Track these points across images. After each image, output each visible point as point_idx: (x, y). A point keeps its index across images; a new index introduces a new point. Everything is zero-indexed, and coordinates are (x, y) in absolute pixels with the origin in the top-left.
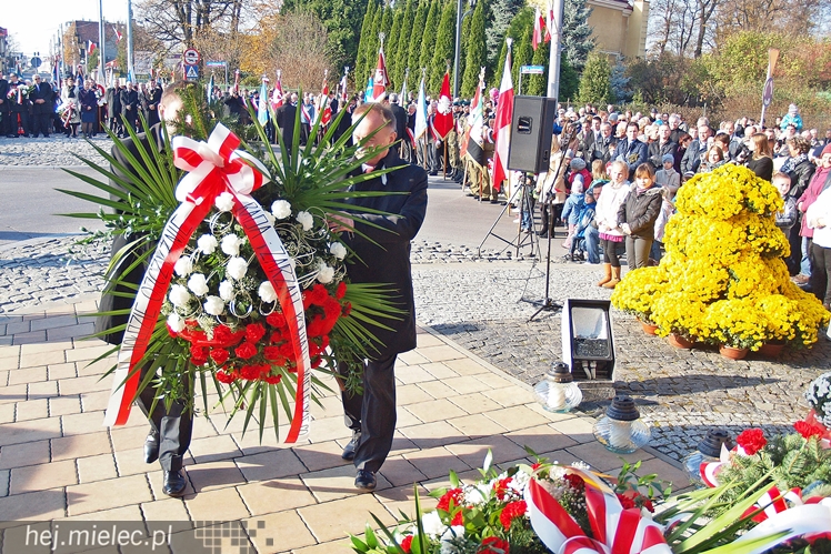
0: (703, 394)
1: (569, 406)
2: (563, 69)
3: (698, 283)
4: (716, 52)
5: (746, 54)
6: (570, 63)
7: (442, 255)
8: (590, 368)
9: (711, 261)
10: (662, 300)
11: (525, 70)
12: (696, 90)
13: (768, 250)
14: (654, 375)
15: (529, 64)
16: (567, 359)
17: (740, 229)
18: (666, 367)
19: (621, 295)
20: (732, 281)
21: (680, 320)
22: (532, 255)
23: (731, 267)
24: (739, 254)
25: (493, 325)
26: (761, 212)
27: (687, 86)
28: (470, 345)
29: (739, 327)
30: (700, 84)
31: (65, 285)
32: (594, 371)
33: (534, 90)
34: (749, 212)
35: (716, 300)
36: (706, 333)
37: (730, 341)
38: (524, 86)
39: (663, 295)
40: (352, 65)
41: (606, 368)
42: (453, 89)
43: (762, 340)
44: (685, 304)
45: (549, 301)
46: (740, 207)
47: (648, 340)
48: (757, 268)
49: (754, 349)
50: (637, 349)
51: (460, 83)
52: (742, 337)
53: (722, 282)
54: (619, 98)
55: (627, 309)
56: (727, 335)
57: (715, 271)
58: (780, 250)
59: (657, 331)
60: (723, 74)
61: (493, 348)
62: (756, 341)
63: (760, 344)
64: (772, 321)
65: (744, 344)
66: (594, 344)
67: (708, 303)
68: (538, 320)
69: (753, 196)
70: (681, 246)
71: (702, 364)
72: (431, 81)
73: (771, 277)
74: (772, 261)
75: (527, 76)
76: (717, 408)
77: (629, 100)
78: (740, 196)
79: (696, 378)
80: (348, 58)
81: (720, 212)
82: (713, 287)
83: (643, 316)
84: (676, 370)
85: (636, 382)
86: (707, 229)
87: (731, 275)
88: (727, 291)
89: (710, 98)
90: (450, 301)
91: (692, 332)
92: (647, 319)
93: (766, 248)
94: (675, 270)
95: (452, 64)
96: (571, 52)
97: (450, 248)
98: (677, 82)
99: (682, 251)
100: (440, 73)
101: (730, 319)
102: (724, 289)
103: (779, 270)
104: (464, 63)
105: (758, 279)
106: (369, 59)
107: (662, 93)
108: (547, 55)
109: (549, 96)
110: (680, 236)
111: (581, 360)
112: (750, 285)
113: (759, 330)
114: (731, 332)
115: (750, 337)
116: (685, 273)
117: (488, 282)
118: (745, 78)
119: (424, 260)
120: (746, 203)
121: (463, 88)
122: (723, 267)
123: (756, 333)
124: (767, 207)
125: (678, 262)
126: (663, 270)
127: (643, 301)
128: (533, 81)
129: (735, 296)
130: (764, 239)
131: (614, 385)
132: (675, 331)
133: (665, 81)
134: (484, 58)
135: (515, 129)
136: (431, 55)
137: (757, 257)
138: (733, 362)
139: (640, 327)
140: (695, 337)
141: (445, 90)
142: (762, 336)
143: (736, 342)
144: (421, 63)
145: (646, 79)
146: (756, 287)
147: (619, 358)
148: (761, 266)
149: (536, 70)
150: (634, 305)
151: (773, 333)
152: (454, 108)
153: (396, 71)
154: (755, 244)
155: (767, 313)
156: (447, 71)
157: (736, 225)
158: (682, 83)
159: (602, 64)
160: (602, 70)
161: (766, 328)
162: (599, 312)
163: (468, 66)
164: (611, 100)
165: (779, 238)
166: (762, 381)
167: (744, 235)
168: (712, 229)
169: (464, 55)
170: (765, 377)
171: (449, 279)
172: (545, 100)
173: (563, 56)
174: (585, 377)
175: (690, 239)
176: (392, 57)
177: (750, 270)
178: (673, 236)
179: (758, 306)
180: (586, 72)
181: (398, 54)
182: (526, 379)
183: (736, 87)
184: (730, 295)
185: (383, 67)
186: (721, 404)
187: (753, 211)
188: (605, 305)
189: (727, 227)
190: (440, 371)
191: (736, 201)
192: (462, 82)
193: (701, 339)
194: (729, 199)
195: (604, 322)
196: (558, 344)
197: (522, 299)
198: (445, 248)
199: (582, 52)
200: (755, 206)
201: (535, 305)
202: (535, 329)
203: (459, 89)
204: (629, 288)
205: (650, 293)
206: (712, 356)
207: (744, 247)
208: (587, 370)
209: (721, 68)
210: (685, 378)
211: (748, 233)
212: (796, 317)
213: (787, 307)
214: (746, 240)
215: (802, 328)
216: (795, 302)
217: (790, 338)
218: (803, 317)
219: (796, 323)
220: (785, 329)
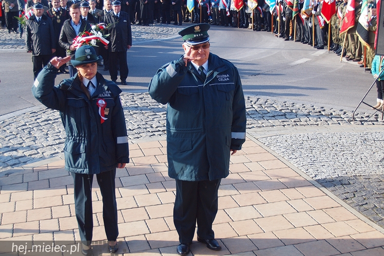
7: (326, 119)
25: (361, 179)
28: (344, 196)
31: (59, 143)
61: (361, 199)
90: (330, 159)
97: (331, 111)
117: (359, 143)
119: (312, 122)
171: (330, 141)
190: (320, 217)
198: (328, 112)
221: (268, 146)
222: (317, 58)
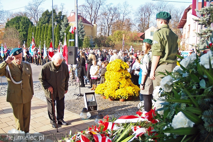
1: (88, 118)
2: (79, 40)
3: (113, 86)
4: (112, 35)
5: (118, 35)
6: (80, 39)
8: (92, 108)
9: (115, 81)
10: (106, 91)
11: (70, 40)
12: (109, 43)
13: (127, 77)
14: (106, 108)
15: (71, 39)
16: (86, 107)
18: (109, 106)
19: (97, 91)
20: (120, 85)
21: (110, 95)
22: (76, 84)
23: (120, 82)
25: (68, 101)
26: (124, 69)
27: (107, 42)
29: (123, 94)
30: (110, 42)
32: (93, 109)
33: (72, 45)
35: (117, 89)
36: (116, 97)
37: (121, 98)
38: (70, 44)
39: (106, 89)
40: (26, 41)
41: (95, 108)
42: (53, 46)
44: (111, 91)
45: (81, 94)
46: (120, 68)
47: (104, 100)
49: (126, 99)
50: (102, 102)
51: (54, 44)
52: (124, 96)
53: (118, 85)
54: (92, 46)
55: (99, 94)
56: (121, 97)
57: (116, 83)
58: (129, 77)
59: (106, 98)
60: (114, 40)
61: (69, 107)
63: (127, 97)
64: (129, 92)
65: (124, 98)
66: (92, 102)
67: (116, 90)
68: (79, 99)
69: (122, 66)
70: (109, 78)
71: (116, 104)
72: (47, 44)
73: (128, 83)
74: (128, 79)
75: (71, 42)
76: (121, 113)
77: (94, 46)
78: (120, 66)
79: (115, 107)
80: (25, 39)
81: (116, 70)
82: (117, 86)
83: (102, 95)
84: (111, 106)
85: (103, 110)
86: (114, 74)
88: (119, 87)
89: (112, 45)
91: (113, 97)
92: (103, 95)
94: (108, 84)
95: (52, 40)
96: (80, 36)
98: (105, 42)
100: (49, 42)
101: (121, 93)
103: (129, 81)
104: (55, 39)
105: (125, 84)
106: (31, 39)
107: (102, 44)
108: (75, 37)
109: (76, 46)
110: (108, 76)
111: (89, 107)
112: (124, 85)
113: (127, 94)
114: (121, 96)
115: (125, 96)
116: (110, 84)
118: (119, 40)
120: (121, 67)
121: (55, 45)
122: (118, 82)
123: (126, 95)
124: (125, 68)
125: (108, 82)
126: (105, 84)
127: (102, 91)
128: (72, 43)
130: (126, 75)
131: (98, 111)
132: (110, 97)
133: (102, 42)
134: (60, 38)
135: (69, 55)
136: (47, 38)
137: (125, 79)
138: (123, 102)
139: (102, 97)
140: (114, 98)
141: (51, 46)
142: (128, 96)
143: (123, 98)
144: (44, 40)
145: (98, 42)
146: (125, 85)
147: (98, 105)
148: (126, 81)
149: (72, 40)
150: (100, 92)
151: (130, 95)
152: (53, 50)
153: (38, 42)
154: (124, 76)
155: (128, 91)
156: (51, 42)
157: (120, 72)
158: (106, 42)
159: (88, 38)
160: (88, 40)
162: (92, 95)
163: (56, 40)
164: (90, 47)
165: (129, 74)
167: (121, 74)
168: (115, 74)
169: (55, 38)
170: (129, 104)
172: (75, 47)
173: (78, 37)
174: (91, 110)
175: (110, 76)
176: (37, 38)
177: (124, 82)
178: (107, 76)
179: (126, 89)
180: (84, 40)
181: (38, 38)
182: (77, 113)
183: (117, 42)
184: (120, 88)
185: (34, 41)
187: (123, 69)
188: (93, 93)
189: (118, 73)
191: (119, 67)
192: (55, 44)
193: (115, 98)
194: (117, 67)
195: (94, 97)
196: (84, 104)
197: (74, 94)
199: (83, 36)
200: (123, 68)
201: (77, 95)
202: (78, 101)
203: (54, 46)
204: (98, 89)
205: (103, 89)
206: (118, 102)
207: (122, 77)
208: (91, 109)
209: (114, 38)
210: (113, 107)
211: (122, 74)
212: (134, 91)
213: (132, 89)
214: (122, 75)
215: (135, 93)
216: (133, 87)
217: (133, 95)
218: (135, 90)
219: (134, 92)
220: (132, 93)
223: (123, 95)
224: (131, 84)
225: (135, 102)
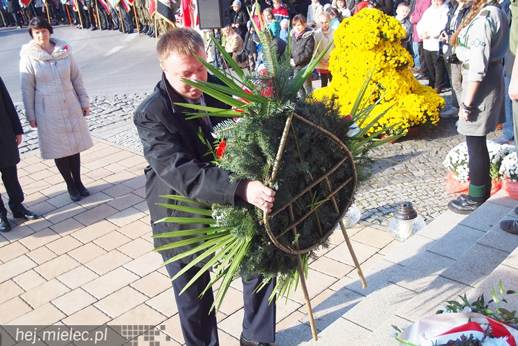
0: (380, 174)
13: (400, 65)
17: (381, 54)
20: (381, 91)
23: (379, 81)
24: (382, 71)
26: (392, 40)
29: (392, 122)
34: (384, 42)
36: (371, 130)
37: (388, 132)
43: (407, 128)
46: (379, 39)
48: (396, 79)
49: (404, 134)
52: (395, 128)
53: (375, 93)
56: (385, 129)
58: (408, 63)
62: (404, 129)
63: (407, 131)
64: (412, 113)
65: (397, 132)
69: (385, 30)
70: (343, 73)
73: (405, 83)
74: (404, 71)
78: (377, 32)
81: (367, 45)
86: (359, 58)
87: (379, 86)
88: (379, 98)
93: (398, 64)
99: (344, 76)
101: (385, 118)
102: (377, 97)
105: (397, 86)
112: (393, 91)
113: (405, 121)
114: (388, 126)
115: (400, 127)
120: (381, 35)
122: (374, 82)
123: (404, 124)
124: (395, 35)
129: (385, 101)
130: (396, 58)
137: (394, 71)
138: (392, 145)
142: (407, 125)
143: (392, 132)
146: (397, 92)
148: (398, 77)
151: (413, 121)
154: (392, 62)
155: (407, 109)
157: (377, 52)
161: (409, 119)
165: (405, 55)
166: (412, 155)
167: (383, 58)
168: (362, 57)
170: (414, 151)
177: (391, 81)
179: (400, 104)
184: (381, 100)
186: (393, 178)
187: (386, 40)
189: (372, 54)
191: (375, 35)
193: (369, 135)
194: (370, 35)
200: (388, 36)
207: (385, 66)
211: (386, 56)
212: (425, 107)
213: (419, 102)
214: (385, 61)
215: (430, 114)
216: (422, 97)
217: (424, 122)
218: (429, 106)
219: (426, 111)
220: (420, 117)
221: (120, 143)
222: (130, 44)
223: (391, 124)
224: (413, 86)
225: (429, 143)
